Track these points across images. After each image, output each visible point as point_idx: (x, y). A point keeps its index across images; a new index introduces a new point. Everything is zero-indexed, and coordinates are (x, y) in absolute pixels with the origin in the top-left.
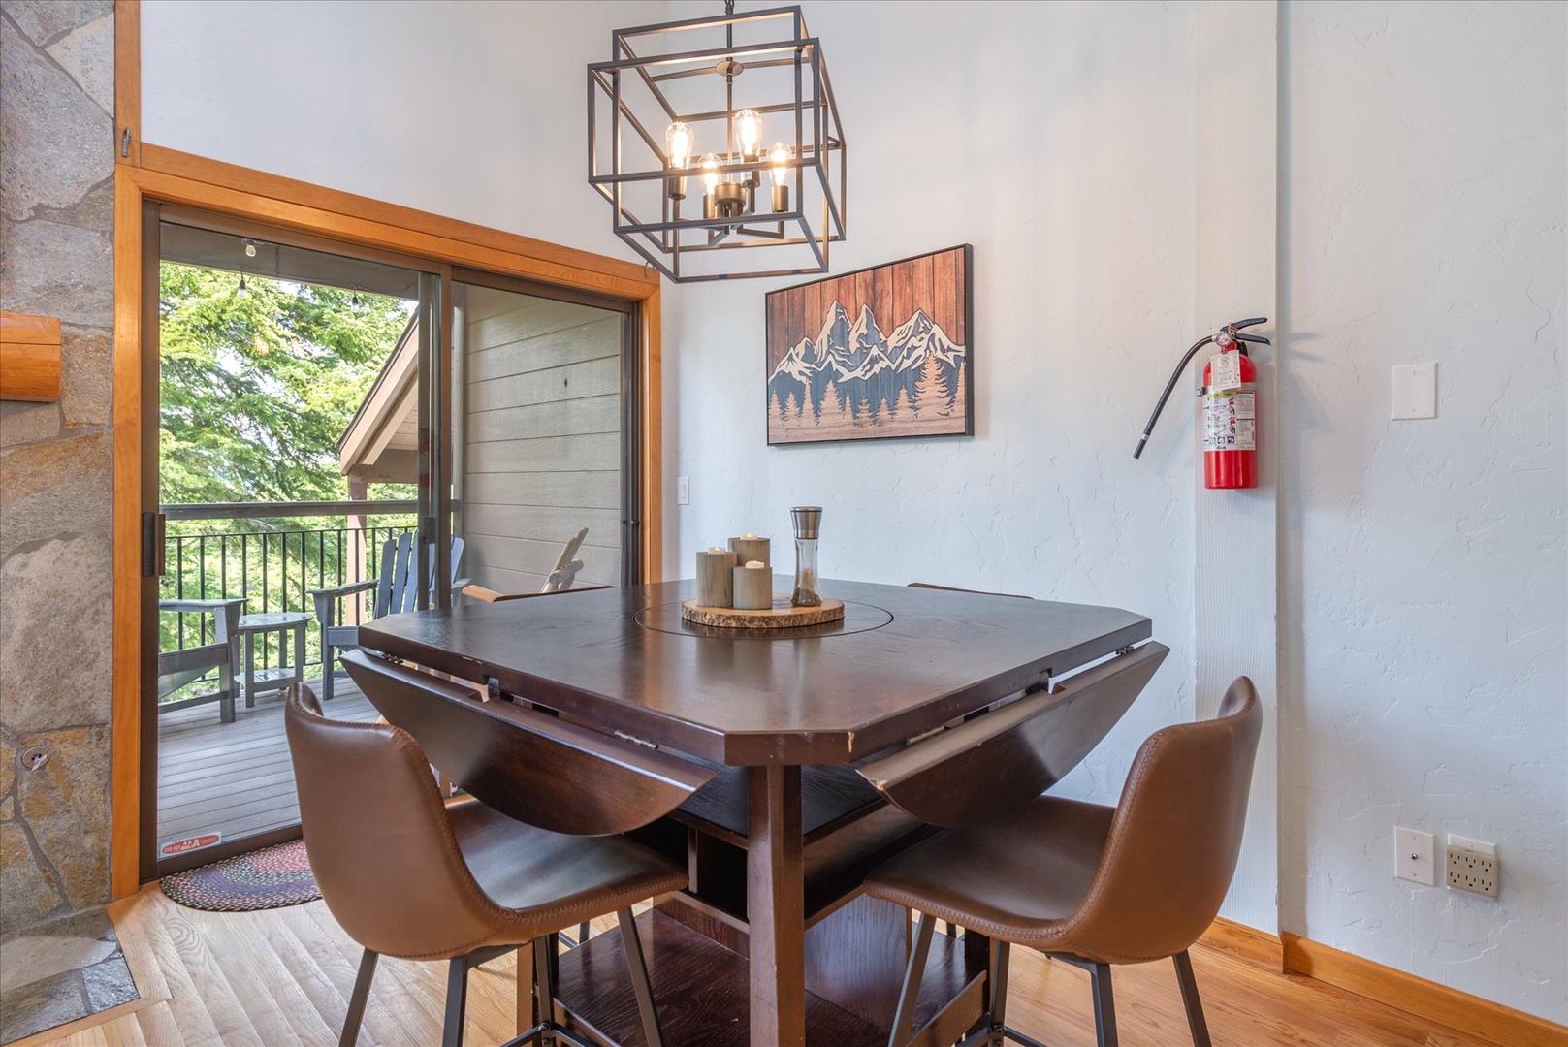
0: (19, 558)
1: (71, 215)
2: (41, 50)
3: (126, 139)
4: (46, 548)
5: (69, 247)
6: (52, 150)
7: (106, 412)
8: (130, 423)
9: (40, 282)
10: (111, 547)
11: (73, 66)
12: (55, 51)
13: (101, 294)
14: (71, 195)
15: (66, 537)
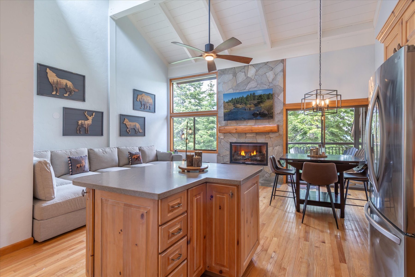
0: (276, 147)
1: (280, 113)
2: (277, 98)
3: (284, 104)
4: (278, 146)
5: (279, 117)
6: (278, 107)
7: (282, 133)
8: (285, 134)
9: (277, 121)
10: (283, 147)
11: (280, 99)
12: (278, 98)
13: (282, 121)
14: (280, 111)
15: (279, 145)
